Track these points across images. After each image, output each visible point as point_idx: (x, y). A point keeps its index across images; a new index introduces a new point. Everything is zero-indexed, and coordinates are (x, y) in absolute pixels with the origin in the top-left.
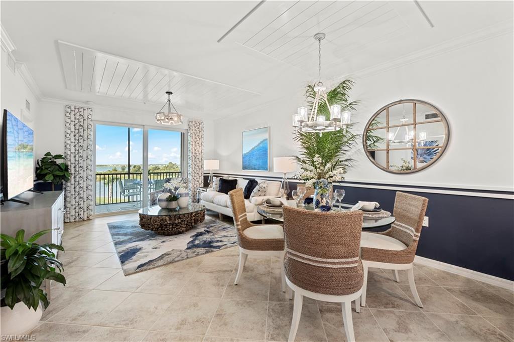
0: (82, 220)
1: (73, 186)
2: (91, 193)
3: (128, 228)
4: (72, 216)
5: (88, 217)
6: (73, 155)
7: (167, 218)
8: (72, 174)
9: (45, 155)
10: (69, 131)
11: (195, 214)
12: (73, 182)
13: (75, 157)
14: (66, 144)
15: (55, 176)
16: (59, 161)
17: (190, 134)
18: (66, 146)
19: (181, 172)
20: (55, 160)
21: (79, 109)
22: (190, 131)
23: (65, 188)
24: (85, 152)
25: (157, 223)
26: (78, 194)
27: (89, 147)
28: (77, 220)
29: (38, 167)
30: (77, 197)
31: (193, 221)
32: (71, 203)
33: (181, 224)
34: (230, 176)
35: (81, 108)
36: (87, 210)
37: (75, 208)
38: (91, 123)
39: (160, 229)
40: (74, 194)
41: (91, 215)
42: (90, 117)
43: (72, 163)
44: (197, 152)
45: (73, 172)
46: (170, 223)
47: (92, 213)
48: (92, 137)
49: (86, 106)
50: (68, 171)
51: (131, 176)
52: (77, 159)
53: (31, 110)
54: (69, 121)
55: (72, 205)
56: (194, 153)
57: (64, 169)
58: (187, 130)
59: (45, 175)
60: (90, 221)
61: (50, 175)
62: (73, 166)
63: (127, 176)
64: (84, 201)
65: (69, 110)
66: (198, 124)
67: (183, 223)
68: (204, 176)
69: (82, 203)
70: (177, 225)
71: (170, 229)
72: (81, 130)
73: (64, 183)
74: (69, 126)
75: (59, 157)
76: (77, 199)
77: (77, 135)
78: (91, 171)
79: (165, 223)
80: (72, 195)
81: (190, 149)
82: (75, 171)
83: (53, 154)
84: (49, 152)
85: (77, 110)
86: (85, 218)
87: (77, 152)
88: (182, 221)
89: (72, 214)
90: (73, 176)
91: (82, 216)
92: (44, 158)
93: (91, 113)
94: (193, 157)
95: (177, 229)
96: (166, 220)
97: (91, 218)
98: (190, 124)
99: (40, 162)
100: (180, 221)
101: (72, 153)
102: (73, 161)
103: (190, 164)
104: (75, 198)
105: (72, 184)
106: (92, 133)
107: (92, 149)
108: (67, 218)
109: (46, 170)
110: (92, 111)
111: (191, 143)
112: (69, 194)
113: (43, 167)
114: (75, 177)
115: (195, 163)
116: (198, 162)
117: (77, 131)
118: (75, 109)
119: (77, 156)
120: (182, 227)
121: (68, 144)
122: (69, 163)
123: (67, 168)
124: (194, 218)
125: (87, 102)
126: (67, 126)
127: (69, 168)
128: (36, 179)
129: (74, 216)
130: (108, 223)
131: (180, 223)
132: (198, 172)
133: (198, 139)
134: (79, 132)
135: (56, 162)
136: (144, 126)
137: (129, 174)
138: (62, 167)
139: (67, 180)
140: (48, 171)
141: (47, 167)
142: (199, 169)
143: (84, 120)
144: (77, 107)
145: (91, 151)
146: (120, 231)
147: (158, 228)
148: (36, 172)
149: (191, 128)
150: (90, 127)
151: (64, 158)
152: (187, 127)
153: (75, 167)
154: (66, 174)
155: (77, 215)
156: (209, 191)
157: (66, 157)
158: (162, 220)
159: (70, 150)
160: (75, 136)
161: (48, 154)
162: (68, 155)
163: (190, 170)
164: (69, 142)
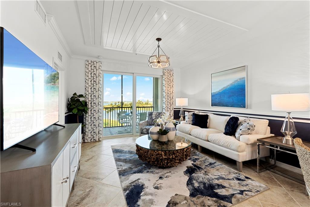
0: (95, 141)
1: (90, 117)
2: (101, 115)
3: (126, 152)
4: (89, 138)
5: (99, 139)
6: (90, 95)
7: (162, 153)
8: (89, 108)
9: (73, 95)
10: (87, 78)
11: (186, 150)
12: (90, 114)
13: (91, 96)
14: (86, 87)
15: (79, 110)
16: (81, 99)
17: (164, 78)
18: (86, 89)
19: (153, 107)
20: (79, 99)
21: (93, 62)
22: (164, 77)
23: (85, 118)
24: (97, 93)
25: (153, 157)
26: (93, 122)
27: (100, 89)
28: (92, 141)
29: (69, 103)
30: (92, 125)
31: (185, 156)
32: (89, 129)
33: (175, 160)
34: (200, 111)
35: (95, 61)
36: (98, 134)
37: (91, 132)
38: (101, 72)
39: (156, 163)
40: (90, 122)
41: (101, 138)
42: (100, 67)
43: (89, 101)
44: (169, 92)
45: (90, 107)
46: (165, 158)
47: (101, 136)
48: (101, 82)
49: (97, 60)
50: (87, 106)
51: (123, 109)
52: (92, 98)
53: (62, 61)
54: (87, 71)
55: (89, 130)
56: (167, 93)
57: (84, 105)
58: (162, 76)
59: (73, 109)
60: (100, 142)
61: (76, 109)
62: (90, 102)
63: (121, 109)
64: (96, 128)
65: (87, 63)
66: (170, 71)
67: (177, 159)
68: (174, 110)
69: (95, 128)
70: (171, 161)
71: (165, 164)
72: (95, 77)
73: (84, 114)
74: (88, 75)
75: (81, 96)
76: (92, 126)
77: (93, 81)
78: (101, 106)
79: (161, 158)
80: (89, 123)
81: (164, 90)
82: (91, 106)
83: (78, 94)
84: (75, 93)
85: (92, 63)
86: (97, 140)
87: (92, 92)
88: (176, 157)
89: (89, 137)
90: (90, 110)
91: (95, 138)
92: (72, 97)
93: (101, 65)
94: (167, 96)
95: (171, 164)
96: (161, 154)
97: (100, 139)
98: (165, 71)
99: (70, 100)
100: (174, 157)
101: (89, 93)
102: (90, 99)
103: (164, 102)
104: (91, 125)
105: (89, 116)
106: (101, 79)
107: (101, 91)
108: (86, 139)
109: (73, 105)
110: (101, 63)
111: (165, 85)
112: (87, 122)
113: (72, 104)
114: (91, 111)
115: (168, 101)
116: (170, 100)
117: (92, 78)
118: (91, 62)
119: (92, 95)
120: (176, 162)
121: (87, 87)
122: (87, 101)
123: (85, 104)
124: (185, 153)
125: (98, 57)
126: (86, 74)
127: (87, 104)
128: (68, 111)
129: (90, 138)
130: (111, 146)
131: (174, 158)
132: (170, 107)
133: (170, 83)
134: (93, 79)
135: (79, 100)
136: (133, 73)
137: (122, 108)
138: (83, 103)
139: (86, 113)
140: (74, 106)
141: (74, 103)
142: (171, 105)
143: (97, 70)
144: (92, 61)
145: (101, 92)
146: (121, 156)
147: (154, 162)
148: (67, 107)
149: (165, 74)
150: (100, 75)
151: (84, 97)
152: (162, 74)
153: (91, 103)
154: (85, 108)
155: (92, 138)
156: (183, 123)
157: (85, 96)
158: (158, 154)
159: (88, 92)
160: (91, 81)
161: (75, 94)
162: (87, 95)
163: (165, 105)
164: (87, 86)
